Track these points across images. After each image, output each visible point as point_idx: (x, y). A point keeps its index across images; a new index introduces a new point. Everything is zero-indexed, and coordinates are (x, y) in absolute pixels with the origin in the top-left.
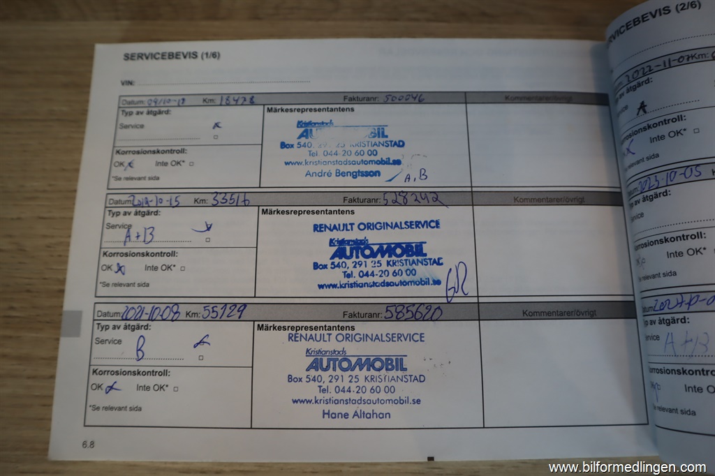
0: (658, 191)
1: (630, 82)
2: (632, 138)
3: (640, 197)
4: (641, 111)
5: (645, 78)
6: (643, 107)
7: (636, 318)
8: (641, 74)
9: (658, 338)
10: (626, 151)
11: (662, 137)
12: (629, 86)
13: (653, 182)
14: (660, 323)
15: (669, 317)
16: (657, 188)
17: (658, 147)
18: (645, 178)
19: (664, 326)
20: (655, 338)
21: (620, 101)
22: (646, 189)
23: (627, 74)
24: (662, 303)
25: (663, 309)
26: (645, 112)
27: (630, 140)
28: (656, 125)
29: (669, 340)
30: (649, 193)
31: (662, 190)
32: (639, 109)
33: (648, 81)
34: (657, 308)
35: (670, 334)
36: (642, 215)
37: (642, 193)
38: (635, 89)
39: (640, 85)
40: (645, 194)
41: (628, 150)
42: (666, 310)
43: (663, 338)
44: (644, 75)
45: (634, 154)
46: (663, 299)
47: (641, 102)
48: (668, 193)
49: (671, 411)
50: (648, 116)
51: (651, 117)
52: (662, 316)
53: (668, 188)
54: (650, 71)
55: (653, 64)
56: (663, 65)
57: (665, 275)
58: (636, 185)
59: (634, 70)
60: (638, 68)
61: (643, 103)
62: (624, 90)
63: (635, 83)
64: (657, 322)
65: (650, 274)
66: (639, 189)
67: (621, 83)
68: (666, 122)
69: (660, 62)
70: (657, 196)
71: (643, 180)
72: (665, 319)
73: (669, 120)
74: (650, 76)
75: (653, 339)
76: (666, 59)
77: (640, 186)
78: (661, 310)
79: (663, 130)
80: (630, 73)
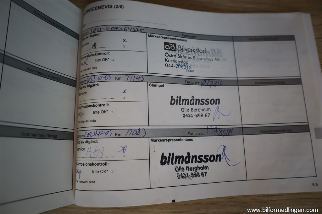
0: (95, 83)
1: (92, 33)
2: (88, 57)
3: (87, 85)
4: (94, 47)
5: (98, 33)
6: (95, 45)
7: (73, 140)
8: (97, 31)
9: (84, 149)
10: (84, 63)
11: (100, 60)
12: (91, 34)
13: (93, 79)
14: (86, 143)
15: (90, 140)
16: (94, 82)
17: (97, 64)
18: (90, 77)
19: (87, 144)
20: (83, 149)
21: (86, 40)
22: (90, 82)
23: (91, 29)
24: (88, 134)
25: (88, 136)
26: (95, 48)
27: (87, 58)
28: (98, 54)
29: (89, 150)
30: (91, 84)
31: (96, 83)
32: (93, 46)
33: (99, 35)
34: (86, 136)
35: (89, 148)
36: (86, 93)
37: (87, 83)
38: (93, 37)
39: (95, 35)
40: (89, 84)
41: (85, 62)
42: (89, 137)
43: (86, 150)
44: (98, 31)
45: (87, 65)
46: (89, 132)
47: (94, 43)
48: (98, 85)
49: (85, 182)
50: (96, 50)
51: (97, 50)
52: (87, 140)
53: (98, 83)
54: (100, 30)
55: (102, 28)
56: (105, 29)
57: (91, 121)
58: (86, 79)
59: (95, 28)
60: (96, 28)
61: (95, 43)
62: (89, 35)
63: (93, 34)
64: (85, 142)
65: (85, 120)
66: (87, 81)
67: (88, 32)
68: (102, 54)
69: (105, 27)
70: (93, 85)
71: (89, 77)
72: (89, 141)
73: (103, 53)
74: (100, 33)
75: (82, 150)
76: (107, 27)
77: (87, 80)
78: (87, 137)
79: (101, 57)
80: (93, 29)
